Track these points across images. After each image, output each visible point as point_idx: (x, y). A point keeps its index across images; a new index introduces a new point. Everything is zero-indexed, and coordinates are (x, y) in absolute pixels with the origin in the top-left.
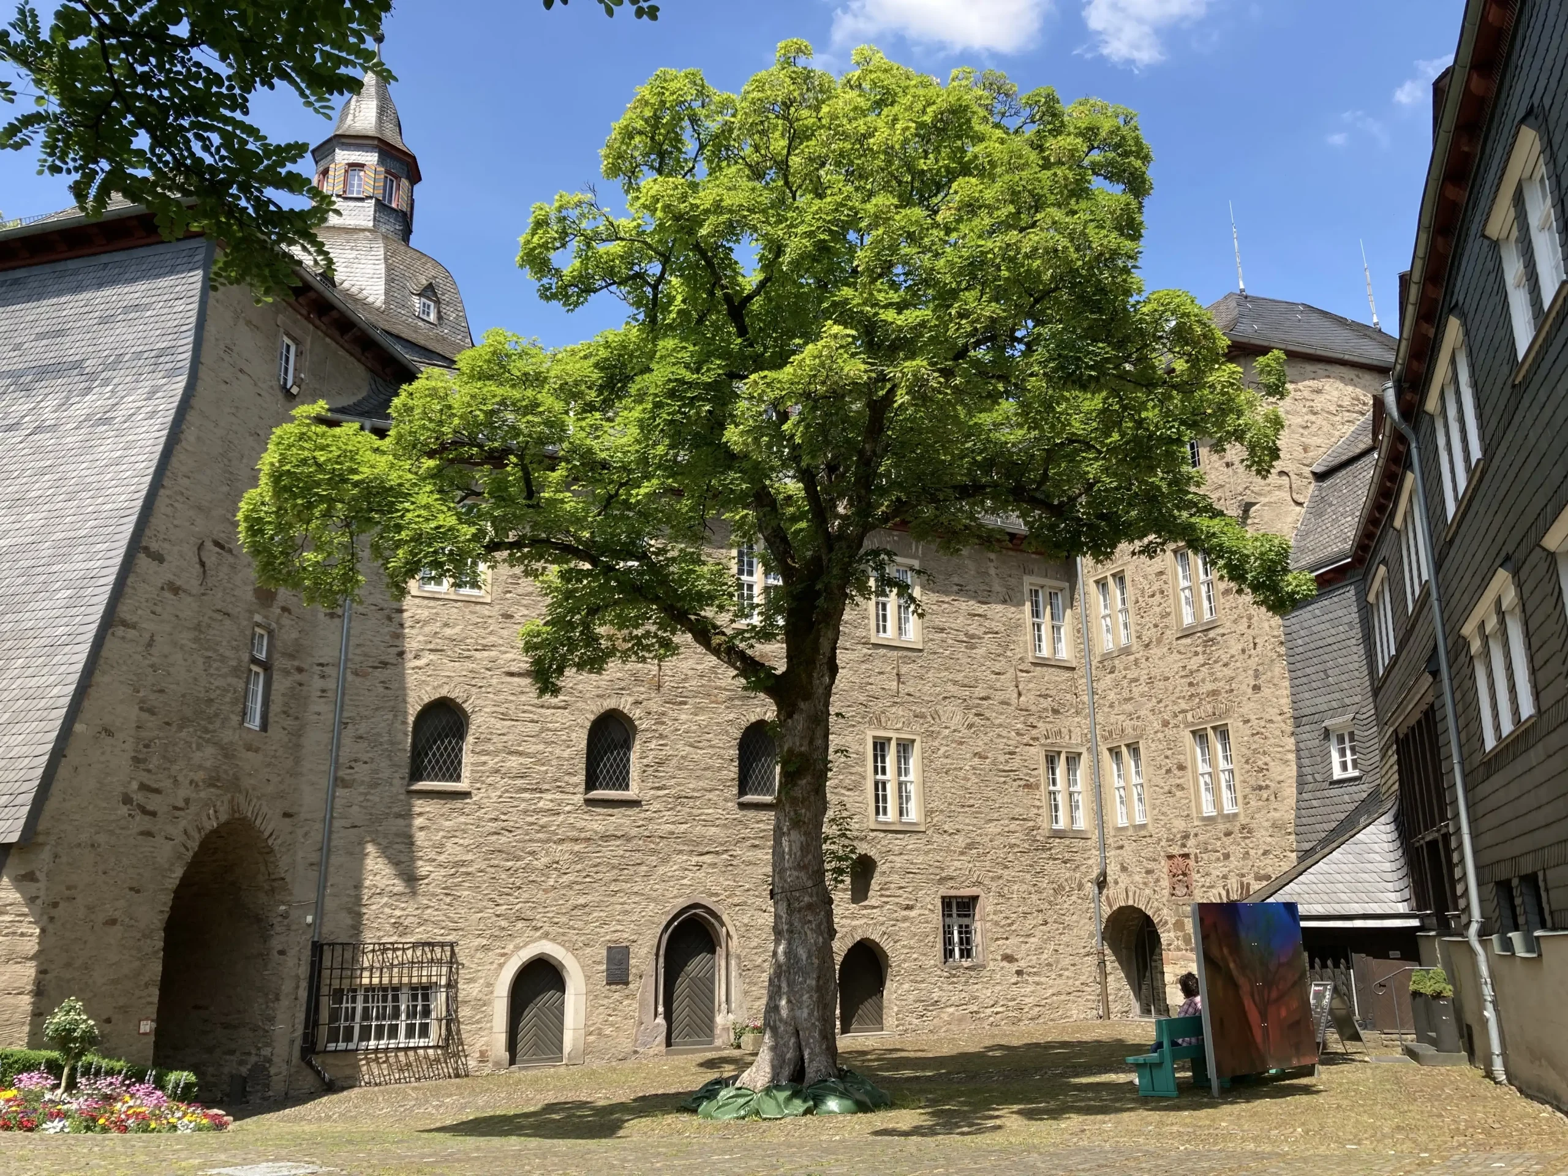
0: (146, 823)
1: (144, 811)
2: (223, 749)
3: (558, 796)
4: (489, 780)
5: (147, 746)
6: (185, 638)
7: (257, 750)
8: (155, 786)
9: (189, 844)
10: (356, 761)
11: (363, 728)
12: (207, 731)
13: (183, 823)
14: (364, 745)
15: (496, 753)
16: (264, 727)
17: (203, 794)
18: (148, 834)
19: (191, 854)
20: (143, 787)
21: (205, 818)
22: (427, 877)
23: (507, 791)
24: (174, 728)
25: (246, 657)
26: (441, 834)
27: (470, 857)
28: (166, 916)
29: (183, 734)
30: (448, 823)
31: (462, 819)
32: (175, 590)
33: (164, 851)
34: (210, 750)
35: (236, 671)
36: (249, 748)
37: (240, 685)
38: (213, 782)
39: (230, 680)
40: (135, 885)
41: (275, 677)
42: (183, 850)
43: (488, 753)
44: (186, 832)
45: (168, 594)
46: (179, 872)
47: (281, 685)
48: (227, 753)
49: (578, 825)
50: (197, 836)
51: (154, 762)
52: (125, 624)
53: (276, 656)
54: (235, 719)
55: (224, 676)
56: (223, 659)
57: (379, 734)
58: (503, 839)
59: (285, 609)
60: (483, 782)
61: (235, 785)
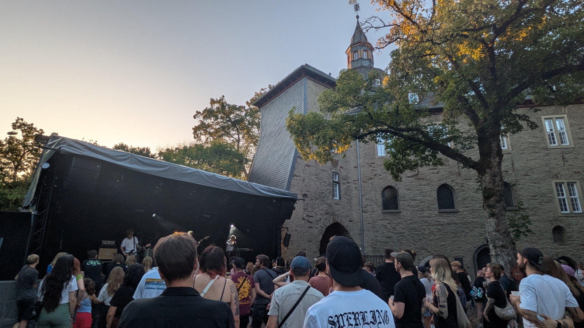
0: (310, 225)
1: (309, 222)
2: (328, 205)
3: (430, 212)
4: (407, 209)
5: (307, 205)
6: (313, 177)
7: (339, 205)
8: (310, 215)
9: (323, 229)
10: (367, 205)
11: (368, 196)
12: (323, 201)
13: (320, 224)
14: (368, 201)
15: (408, 200)
16: (340, 198)
17: (324, 217)
18: (311, 227)
19: (324, 232)
20: (307, 216)
21: (326, 223)
22: (392, 237)
23: (412, 211)
24: (314, 201)
25: (331, 181)
26: (395, 224)
27: (404, 231)
28: (319, 248)
29: (317, 201)
30: (396, 222)
31: (400, 220)
32: (309, 166)
33: (316, 231)
34: (325, 205)
35: (329, 185)
36: (336, 204)
37: (331, 188)
38: (327, 213)
39: (328, 187)
40: (309, 240)
41: (341, 185)
42: (321, 231)
43: (405, 201)
44: (321, 227)
45: (306, 167)
46: (321, 237)
47: (343, 187)
48: (330, 206)
49: (438, 220)
50: (325, 227)
51: (309, 209)
52: (296, 176)
53: (341, 180)
54: (331, 197)
55: (326, 186)
56: (325, 182)
57: (372, 198)
58: (414, 226)
59: (341, 167)
60: (405, 209)
61: (333, 214)
